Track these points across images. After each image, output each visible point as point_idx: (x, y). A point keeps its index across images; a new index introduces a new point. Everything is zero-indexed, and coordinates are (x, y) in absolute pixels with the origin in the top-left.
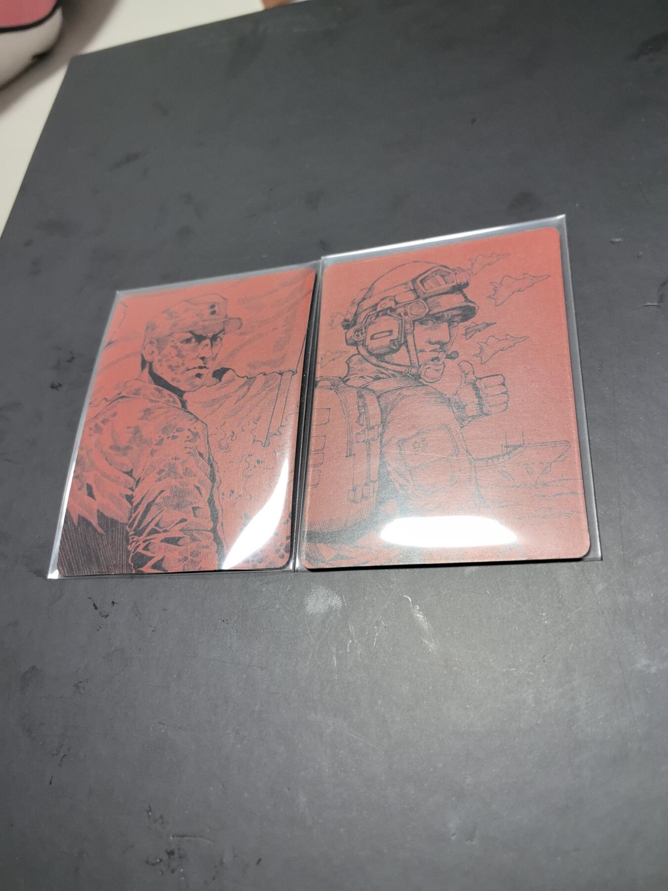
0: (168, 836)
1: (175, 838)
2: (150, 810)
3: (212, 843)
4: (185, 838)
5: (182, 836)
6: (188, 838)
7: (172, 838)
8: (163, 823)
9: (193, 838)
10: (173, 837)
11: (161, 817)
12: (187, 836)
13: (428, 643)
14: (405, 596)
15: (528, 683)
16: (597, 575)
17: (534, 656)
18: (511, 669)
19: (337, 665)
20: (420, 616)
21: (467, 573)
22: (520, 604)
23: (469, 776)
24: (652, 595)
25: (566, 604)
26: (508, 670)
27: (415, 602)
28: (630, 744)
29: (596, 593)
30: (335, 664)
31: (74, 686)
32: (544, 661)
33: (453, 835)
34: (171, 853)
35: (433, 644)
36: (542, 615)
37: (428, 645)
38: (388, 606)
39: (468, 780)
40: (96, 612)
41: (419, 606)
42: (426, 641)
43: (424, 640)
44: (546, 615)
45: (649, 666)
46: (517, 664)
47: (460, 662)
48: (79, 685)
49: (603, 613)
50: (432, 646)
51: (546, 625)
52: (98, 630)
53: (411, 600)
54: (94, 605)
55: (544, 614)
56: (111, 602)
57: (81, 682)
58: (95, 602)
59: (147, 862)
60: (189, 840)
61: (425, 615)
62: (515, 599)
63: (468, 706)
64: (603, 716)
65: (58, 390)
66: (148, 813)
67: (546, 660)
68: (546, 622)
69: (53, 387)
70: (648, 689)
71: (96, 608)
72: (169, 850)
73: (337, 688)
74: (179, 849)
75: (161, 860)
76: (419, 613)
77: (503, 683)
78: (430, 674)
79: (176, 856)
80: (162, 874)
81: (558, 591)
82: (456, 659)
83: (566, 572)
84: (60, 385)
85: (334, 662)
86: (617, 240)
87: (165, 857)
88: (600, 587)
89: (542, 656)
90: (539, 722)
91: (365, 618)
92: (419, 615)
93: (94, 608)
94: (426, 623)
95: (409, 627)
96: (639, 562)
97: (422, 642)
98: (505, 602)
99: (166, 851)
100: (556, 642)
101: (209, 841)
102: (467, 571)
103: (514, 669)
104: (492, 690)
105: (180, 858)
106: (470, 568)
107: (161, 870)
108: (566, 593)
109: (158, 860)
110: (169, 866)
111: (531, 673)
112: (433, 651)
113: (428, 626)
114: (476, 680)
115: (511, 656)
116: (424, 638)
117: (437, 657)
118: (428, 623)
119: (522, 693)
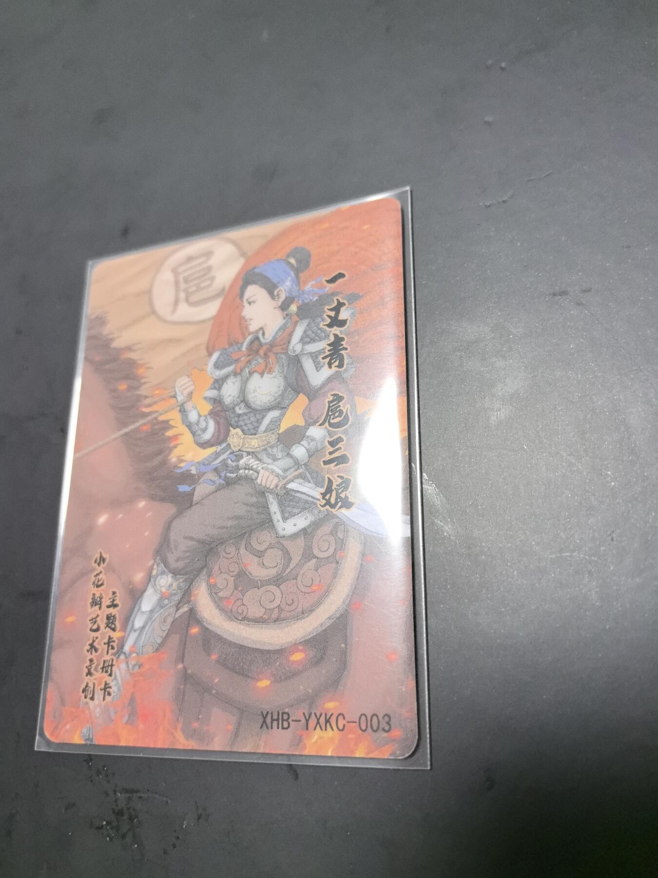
0: (115, 792)
1: (124, 794)
2: (91, 760)
3: (169, 801)
4: (135, 794)
5: (132, 792)
6: (139, 795)
7: (119, 795)
8: (107, 776)
9: (146, 795)
10: (121, 793)
12: (138, 791)
15: (590, 572)
17: (596, 534)
18: (563, 554)
21: (493, 423)
22: (573, 461)
26: (558, 555)
32: (612, 540)
34: (120, 813)
35: (450, 526)
36: (607, 474)
37: (442, 527)
41: (427, 474)
42: (439, 522)
44: (613, 474)
46: (572, 547)
47: (489, 548)
50: (448, 528)
51: (613, 488)
55: (609, 473)
59: (91, 825)
60: (141, 797)
61: (436, 485)
62: (565, 454)
66: (89, 763)
67: (615, 539)
68: (613, 484)
72: (117, 810)
74: (128, 808)
75: (108, 823)
77: (553, 575)
79: (125, 817)
80: (111, 840)
81: (629, 439)
82: (484, 544)
83: (640, 409)
87: (113, 819)
89: (609, 533)
90: (607, 627)
92: (428, 486)
97: (433, 523)
98: (551, 459)
99: (114, 812)
100: (629, 512)
101: (165, 799)
102: (493, 420)
103: (568, 554)
104: (537, 585)
105: (131, 819)
106: (497, 415)
107: (108, 836)
108: (642, 440)
109: (105, 823)
110: (117, 831)
111: (593, 558)
112: (450, 535)
113: (441, 500)
114: (514, 572)
115: (563, 535)
116: (436, 518)
117: (456, 544)
118: (440, 497)
119: (581, 587)
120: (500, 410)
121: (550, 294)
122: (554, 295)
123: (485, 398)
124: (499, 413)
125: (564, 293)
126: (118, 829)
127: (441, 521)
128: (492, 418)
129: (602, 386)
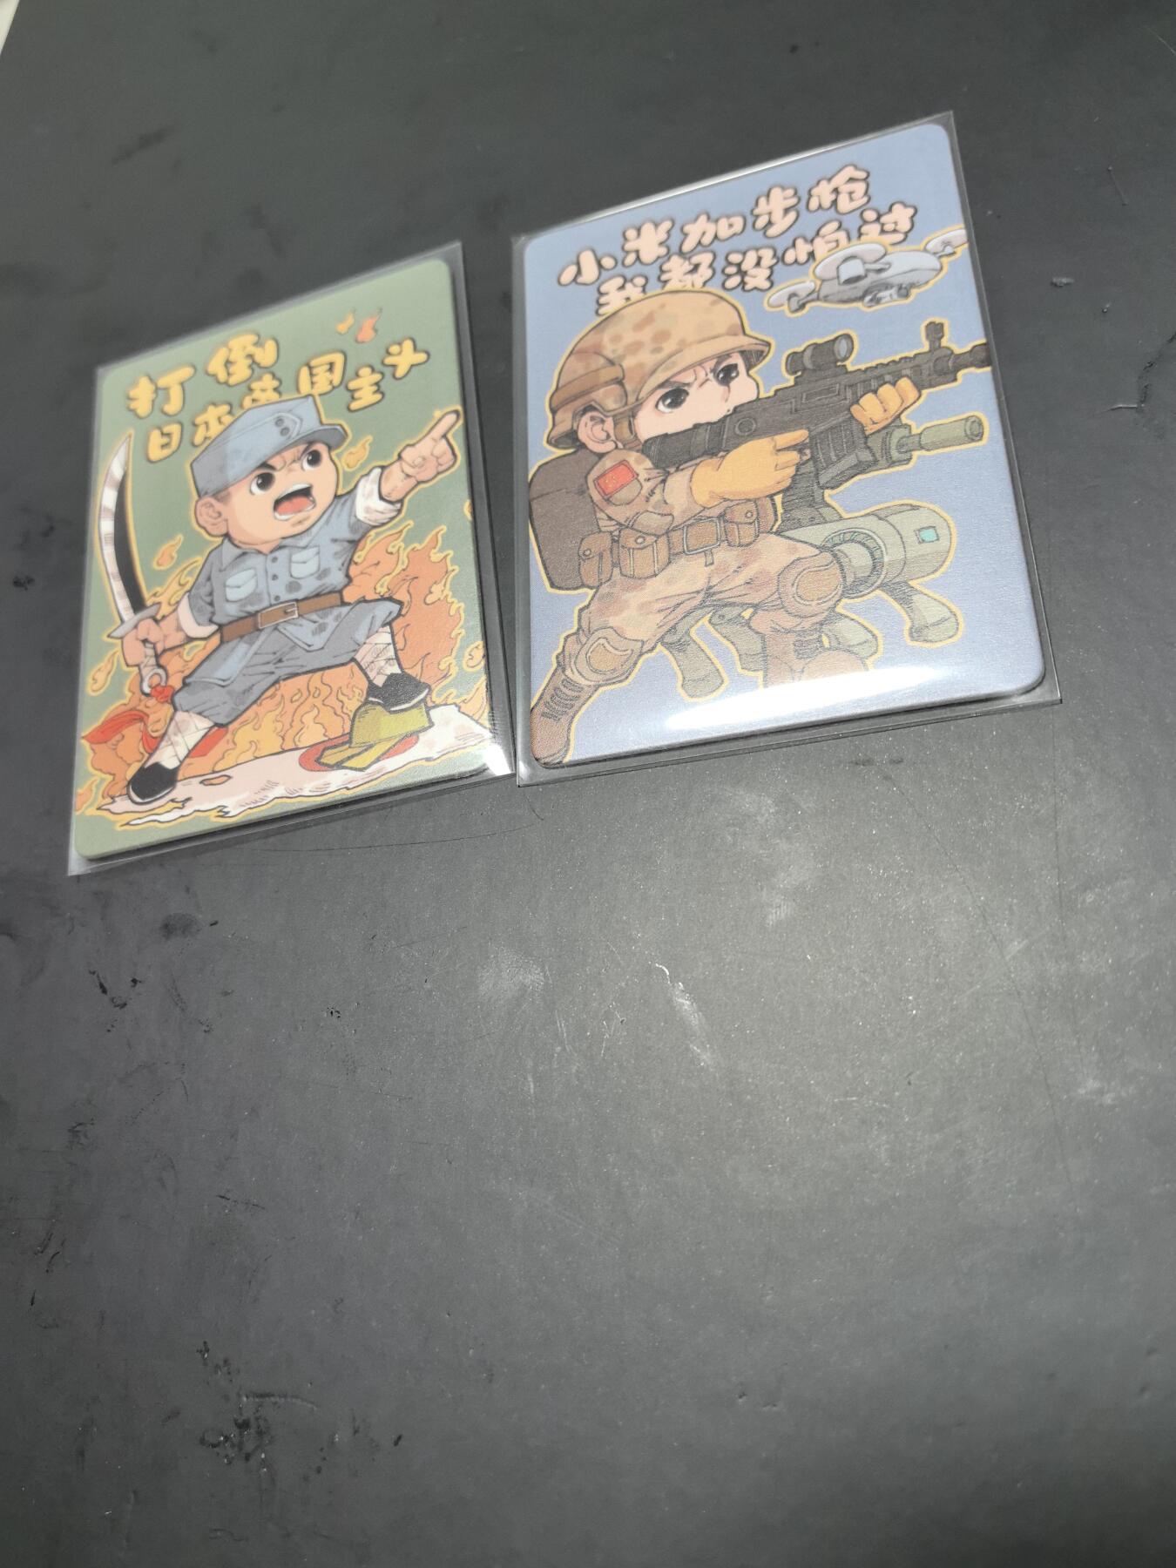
0: (239, 1396)
1: (251, 1399)
2: (207, 1351)
3: (315, 1409)
4: (267, 1399)
5: (262, 1396)
6: (273, 1399)
7: (245, 1399)
8: (229, 1373)
9: (283, 1399)
10: (247, 1397)
11: (226, 1362)
12: (269, 1395)
13: (699, 1051)
14: (657, 965)
15: (879, 1123)
16: (1010, 924)
17: (890, 1075)
18: (848, 1099)
19: (535, 1092)
20: (685, 1003)
21: (771, 923)
22: (867, 980)
23: (770, 1292)
24: (1110, 961)
25: (951, 979)
26: (842, 1099)
27: (675, 978)
28: (1062, 1235)
29: (1008, 958)
30: (532, 1091)
31: (69, 1131)
32: (909, 1083)
33: (741, 1397)
34: (243, 1426)
35: (709, 1054)
36: (908, 1000)
37: (699, 1055)
38: (627, 984)
39: (768, 1298)
40: (106, 998)
41: (683, 983)
42: (695, 1048)
43: (691, 1046)
44: (915, 999)
45: (1101, 1092)
46: (859, 1090)
47: (757, 1086)
48: (78, 1128)
49: (1019, 993)
50: (706, 1058)
51: (914, 1018)
52: (109, 1031)
53: (668, 974)
54: (102, 986)
55: (910, 998)
56: (131, 979)
57: (80, 1124)
58: (102, 981)
59: (202, 1441)
60: (275, 1403)
61: (694, 1000)
62: (857, 970)
63: (770, 1166)
64: (1015, 1182)
65: (26, 589)
66: (204, 1355)
67: (912, 1082)
68: (914, 1012)
69: (17, 583)
70: (1097, 1134)
71: (104, 991)
72: (240, 1421)
73: (536, 1133)
74: (257, 1419)
75: (227, 1438)
76: (682, 997)
77: (834, 1125)
78: (702, 1108)
79: (252, 1430)
80: (230, 1463)
81: (937, 956)
82: (750, 1080)
83: (953, 920)
84: (30, 581)
85: (529, 1086)
86: (1065, 280)
87: (234, 1433)
88: (1016, 946)
89: (906, 1075)
90: (898, 1194)
91: (586, 1005)
92: (684, 1001)
93: (101, 990)
94: (696, 1015)
95: (666, 1022)
96: (1088, 900)
97: (687, 1049)
98: (840, 975)
99: (236, 1421)
100: (932, 1048)
101: (310, 1405)
102: (772, 919)
103: (854, 1099)
104: (814, 1136)
105: (260, 1433)
106: (776, 913)
107: (226, 1456)
108: (953, 958)
109: (222, 1438)
110: (240, 1449)
111: (884, 1105)
112: (708, 1066)
113: (699, 1020)
114: (786, 1118)
115: (849, 1074)
116: (692, 1042)
117: (715, 1077)
118: (699, 1015)
119: (869, 1141)
120: (780, 907)
121: (852, 762)
122: (857, 764)
123: (762, 890)
124: (778, 911)
125: (868, 762)
126: (240, 1446)
127: (698, 1048)
128: (770, 917)
129: (908, 886)
